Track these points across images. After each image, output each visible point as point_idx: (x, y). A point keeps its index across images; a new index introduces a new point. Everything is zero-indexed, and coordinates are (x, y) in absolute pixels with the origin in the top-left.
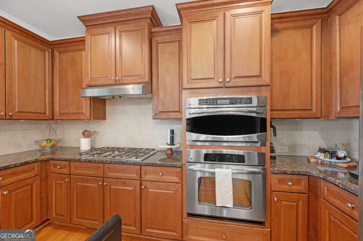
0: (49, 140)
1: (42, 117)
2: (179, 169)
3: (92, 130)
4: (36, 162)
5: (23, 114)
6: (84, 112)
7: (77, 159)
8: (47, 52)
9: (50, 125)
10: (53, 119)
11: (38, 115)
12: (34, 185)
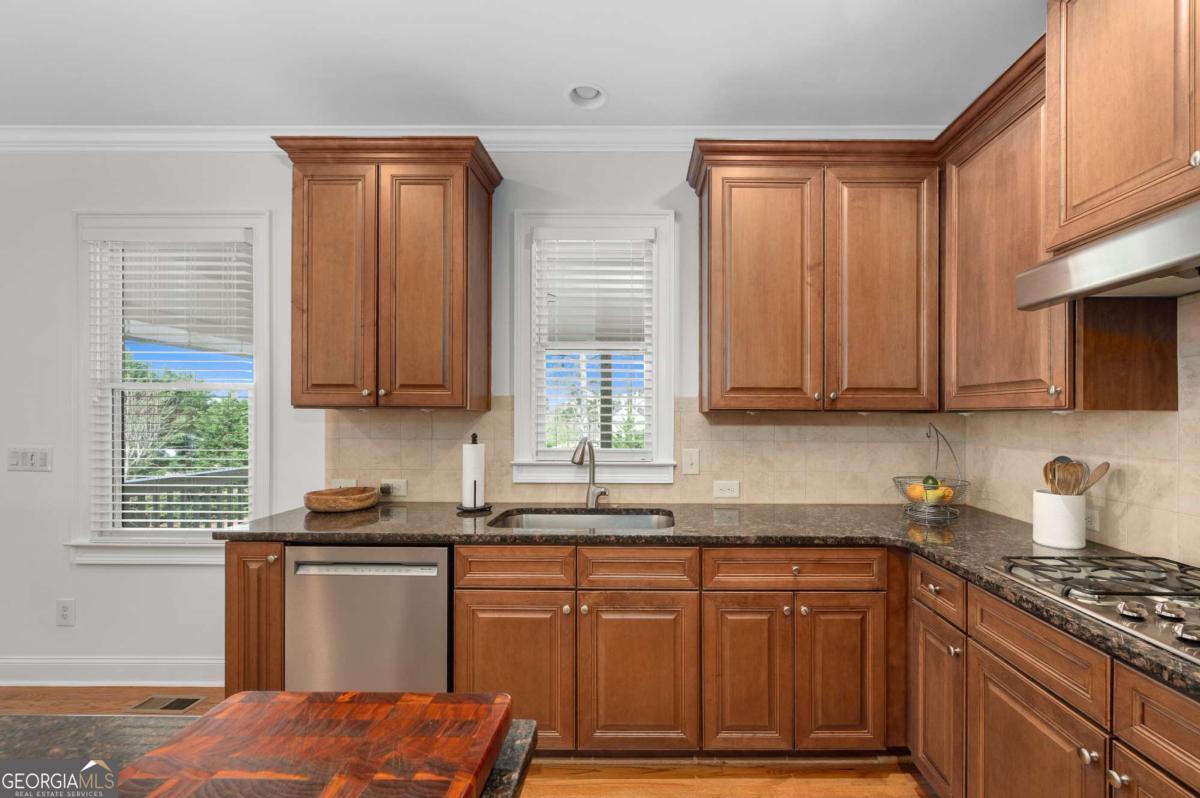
0: (930, 481)
1: (909, 401)
3: (1094, 461)
4: (874, 546)
5: (860, 395)
6: (1041, 377)
7: (987, 582)
8: (925, 184)
9: (937, 431)
10: (941, 408)
11: (897, 395)
12: (869, 616)
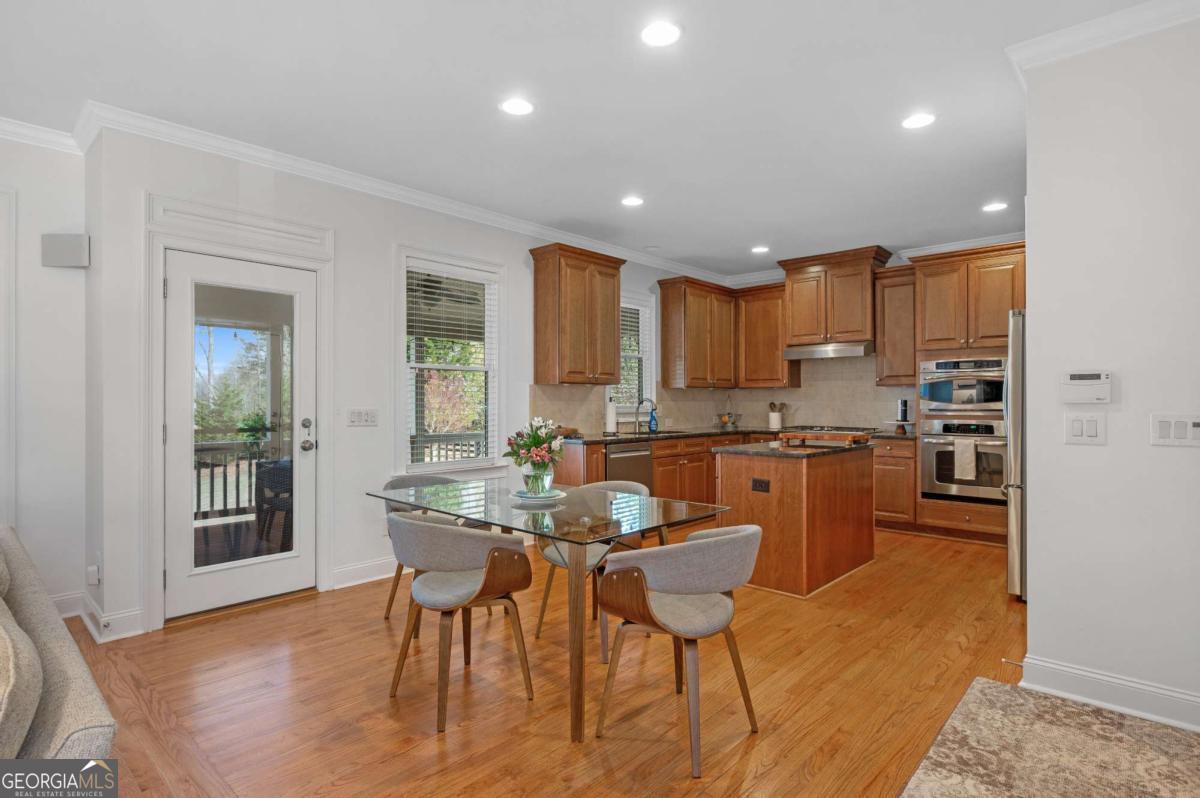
1: (723, 384)
2: (912, 443)
3: (785, 402)
6: (782, 379)
8: (729, 303)
10: (735, 387)
